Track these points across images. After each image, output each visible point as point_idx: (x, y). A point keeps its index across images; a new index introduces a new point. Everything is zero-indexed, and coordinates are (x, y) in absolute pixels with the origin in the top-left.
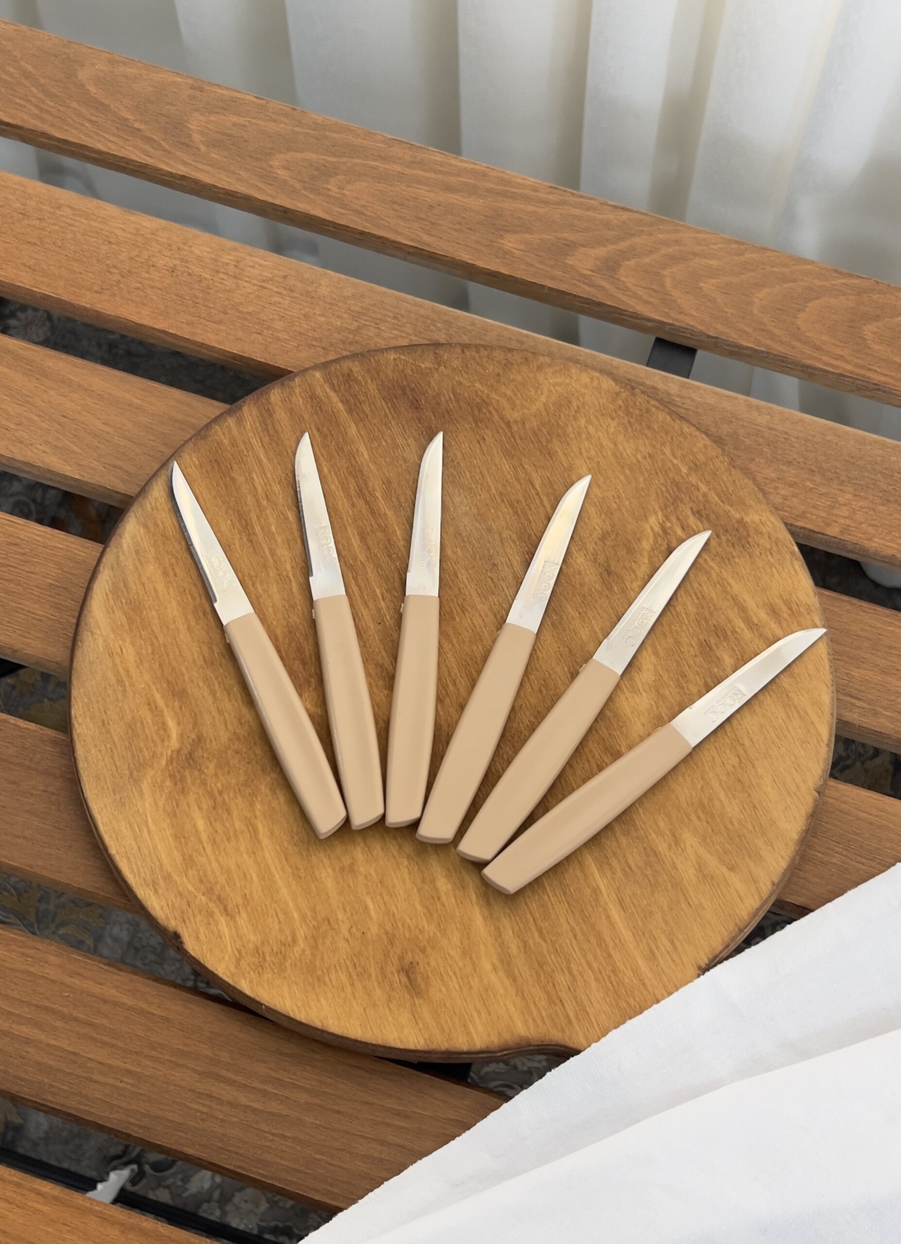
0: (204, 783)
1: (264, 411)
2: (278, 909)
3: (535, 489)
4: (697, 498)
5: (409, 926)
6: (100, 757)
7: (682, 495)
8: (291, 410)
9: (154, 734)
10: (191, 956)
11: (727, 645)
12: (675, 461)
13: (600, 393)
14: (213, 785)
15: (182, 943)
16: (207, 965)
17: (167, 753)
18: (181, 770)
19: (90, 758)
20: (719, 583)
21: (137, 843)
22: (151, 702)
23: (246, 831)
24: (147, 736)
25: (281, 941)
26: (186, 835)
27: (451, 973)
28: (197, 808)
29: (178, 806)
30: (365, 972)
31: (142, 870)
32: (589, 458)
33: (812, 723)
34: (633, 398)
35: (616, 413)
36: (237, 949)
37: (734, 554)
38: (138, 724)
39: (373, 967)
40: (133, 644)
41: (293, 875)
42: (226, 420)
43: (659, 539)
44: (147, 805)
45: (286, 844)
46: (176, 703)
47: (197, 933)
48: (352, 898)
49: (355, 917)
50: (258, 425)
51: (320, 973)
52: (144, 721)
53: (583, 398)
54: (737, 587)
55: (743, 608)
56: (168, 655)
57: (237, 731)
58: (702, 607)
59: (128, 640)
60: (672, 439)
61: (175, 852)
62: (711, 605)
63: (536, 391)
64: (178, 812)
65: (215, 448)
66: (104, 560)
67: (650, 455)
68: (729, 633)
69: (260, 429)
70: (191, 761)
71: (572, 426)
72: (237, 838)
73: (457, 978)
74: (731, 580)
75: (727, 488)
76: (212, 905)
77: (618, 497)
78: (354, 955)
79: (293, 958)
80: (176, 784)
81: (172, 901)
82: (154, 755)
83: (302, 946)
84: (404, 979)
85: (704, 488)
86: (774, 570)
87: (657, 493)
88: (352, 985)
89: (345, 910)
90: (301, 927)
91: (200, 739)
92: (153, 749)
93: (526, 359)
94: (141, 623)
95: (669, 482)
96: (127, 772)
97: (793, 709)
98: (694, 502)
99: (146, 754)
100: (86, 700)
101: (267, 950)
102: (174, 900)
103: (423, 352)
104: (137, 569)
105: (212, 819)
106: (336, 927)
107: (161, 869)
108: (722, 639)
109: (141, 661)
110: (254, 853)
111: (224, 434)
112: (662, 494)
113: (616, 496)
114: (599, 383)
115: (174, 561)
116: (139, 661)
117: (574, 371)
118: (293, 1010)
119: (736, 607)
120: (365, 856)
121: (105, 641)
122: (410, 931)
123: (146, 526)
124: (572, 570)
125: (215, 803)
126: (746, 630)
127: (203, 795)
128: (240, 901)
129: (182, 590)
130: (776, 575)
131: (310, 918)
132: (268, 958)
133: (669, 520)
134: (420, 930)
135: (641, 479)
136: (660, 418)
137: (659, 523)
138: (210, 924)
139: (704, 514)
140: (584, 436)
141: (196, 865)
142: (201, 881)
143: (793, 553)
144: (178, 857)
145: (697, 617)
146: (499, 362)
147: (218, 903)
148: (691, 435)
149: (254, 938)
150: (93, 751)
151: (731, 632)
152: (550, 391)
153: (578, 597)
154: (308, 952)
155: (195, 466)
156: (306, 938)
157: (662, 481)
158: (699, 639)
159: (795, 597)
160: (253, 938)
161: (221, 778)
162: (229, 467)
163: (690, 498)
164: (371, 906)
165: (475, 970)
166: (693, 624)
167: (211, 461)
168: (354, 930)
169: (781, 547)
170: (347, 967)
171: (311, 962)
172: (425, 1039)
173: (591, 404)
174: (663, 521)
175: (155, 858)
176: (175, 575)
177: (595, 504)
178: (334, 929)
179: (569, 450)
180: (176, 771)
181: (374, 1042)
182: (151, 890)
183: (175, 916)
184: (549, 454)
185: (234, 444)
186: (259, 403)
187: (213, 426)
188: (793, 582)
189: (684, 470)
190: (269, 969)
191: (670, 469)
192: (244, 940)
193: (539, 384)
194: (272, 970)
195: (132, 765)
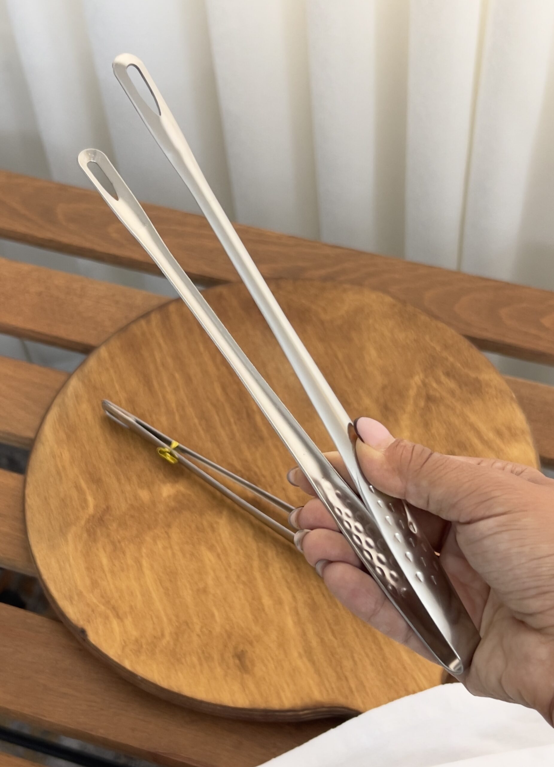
0: (108, 536)
1: (165, 316)
2: (153, 615)
4: (447, 365)
5: (242, 628)
6: (42, 519)
7: (436, 363)
9: (78, 505)
10: (92, 643)
12: (432, 344)
13: (382, 305)
14: (115, 537)
15: (86, 636)
16: (103, 651)
17: (86, 517)
18: (94, 527)
19: (35, 520)
21: (61, 572)
22: (78, 486)
23: (135, 565)
24: (73, 506)
25: (153, 635)
26: (95, 567)
27: (269, 658)
28: (103, 551)
29: (90, 550)
30: (210, 657)
31: (63, 589)
32: (374, 342)
34: (405, 308)
35: (393, 316)
36: (123, 640)
37: (471, 398)
38: (68, 499)
39: (216, 653)
40: (69, 450)
41: (165, 593)
42: (140, 322)
43: (421, 389)
44: (70, 549)
45: (161, 574)
46: (95, 487)
47: (97, 630)
48: (204, 608)
49: (205, 621)
51: (179, 656)
52: (73, 498)
53: (371, 308)
54: (473, 418)
55: (477, 430)
56: (91, 458)
58: (450, 431)
59: (66, 449)
60: (430, 331)
61: (86, 578)
62: (456, 429)
63: (341, 304)
64: (90, 554)
65: (132, 337)
66: (55, 402)
67: (415, 340)
68: (467, 446)
69: (161, 326)
70: (101, 522)
71: (364, 324)
72: (128, 569)
73: (273, 661)
74: (469, 414)
75: (467, 360)
76: (109, 612)
77: (394, 365)
78: (203, 645)
79: (161, 646)
80: (90, 536)
82: (77, 518)
83: (168, 639)
84: (237, 661)
85: (451, 359)
86: (498, 408)
87: (419, 363)
88: (201, 664)
89: (199, 616)
90: (168, 627)
91: (108, 508)
92: (77, 514)
94: (75, 438)
95: (427, 356)
96: (58, 528)
98: (444, 367)
99: (72, 517)
100: (36, 484)
101: (144, 641)
102: (83, 608)
104: (76, 407)
105: (112, 558)
107: (76, 589)
110: (139, 579)
111: (138, 329)
112: (423, 363)
114: (382, 299)
116: (72, 461)
117: (366, 292)
118: (159, 680)
119: (472, 430)
121: (51, 449)
122: (243, 631)
123: (83, 382)
125: (115, 547)
126: (479, 444)
127: (108, 543)
128: (127, 609)
130: (500, 411)
131: (174, 621)
132: (144, 646)
133: (427, 378)
134: (249, 630)
135: (409, 354)
136: (422, 319)
137: (421, 380)
138: (106, 624)
139: (451, 374)
140: (371, 329)
141: (100, 586)
142: (102, 597)
144: (88, 581)
145: (446, 436)
146: (317, 288)
147: (113, 610)
148: (442, 328)
150: (37, 516)
152: (350, 304)
154: (172, 643)
156: (171, 634)
157: (423, 355)
159: (513, 424)
160: (134, 633)
161: (120, 532)
162: (140, 348)
163: (442, 365)
164: (216, 614)
165: (286, 657)
167: (128, 345)
168: (204, 630)
169: (503, 395)
170: (198, 653)
171: (173, 649)
172: (250, 701)
173: (377, 312)
174: (424, 379)
175: (72, 582)
177: (378, 369)
178: (190, 628)
179: (362, 338)
180: (91, 528)
181: (213, 702)
182: (68, 602)
183: (83, 618)
184: (348, 339)
185: (144, 334)
186: (162, 312)
188: (511, 415)
189: (438, 349)
190: (144, 653)
191: (428, 348)
192: (129, 634)
193: (343, 300)
195: (62, 524)
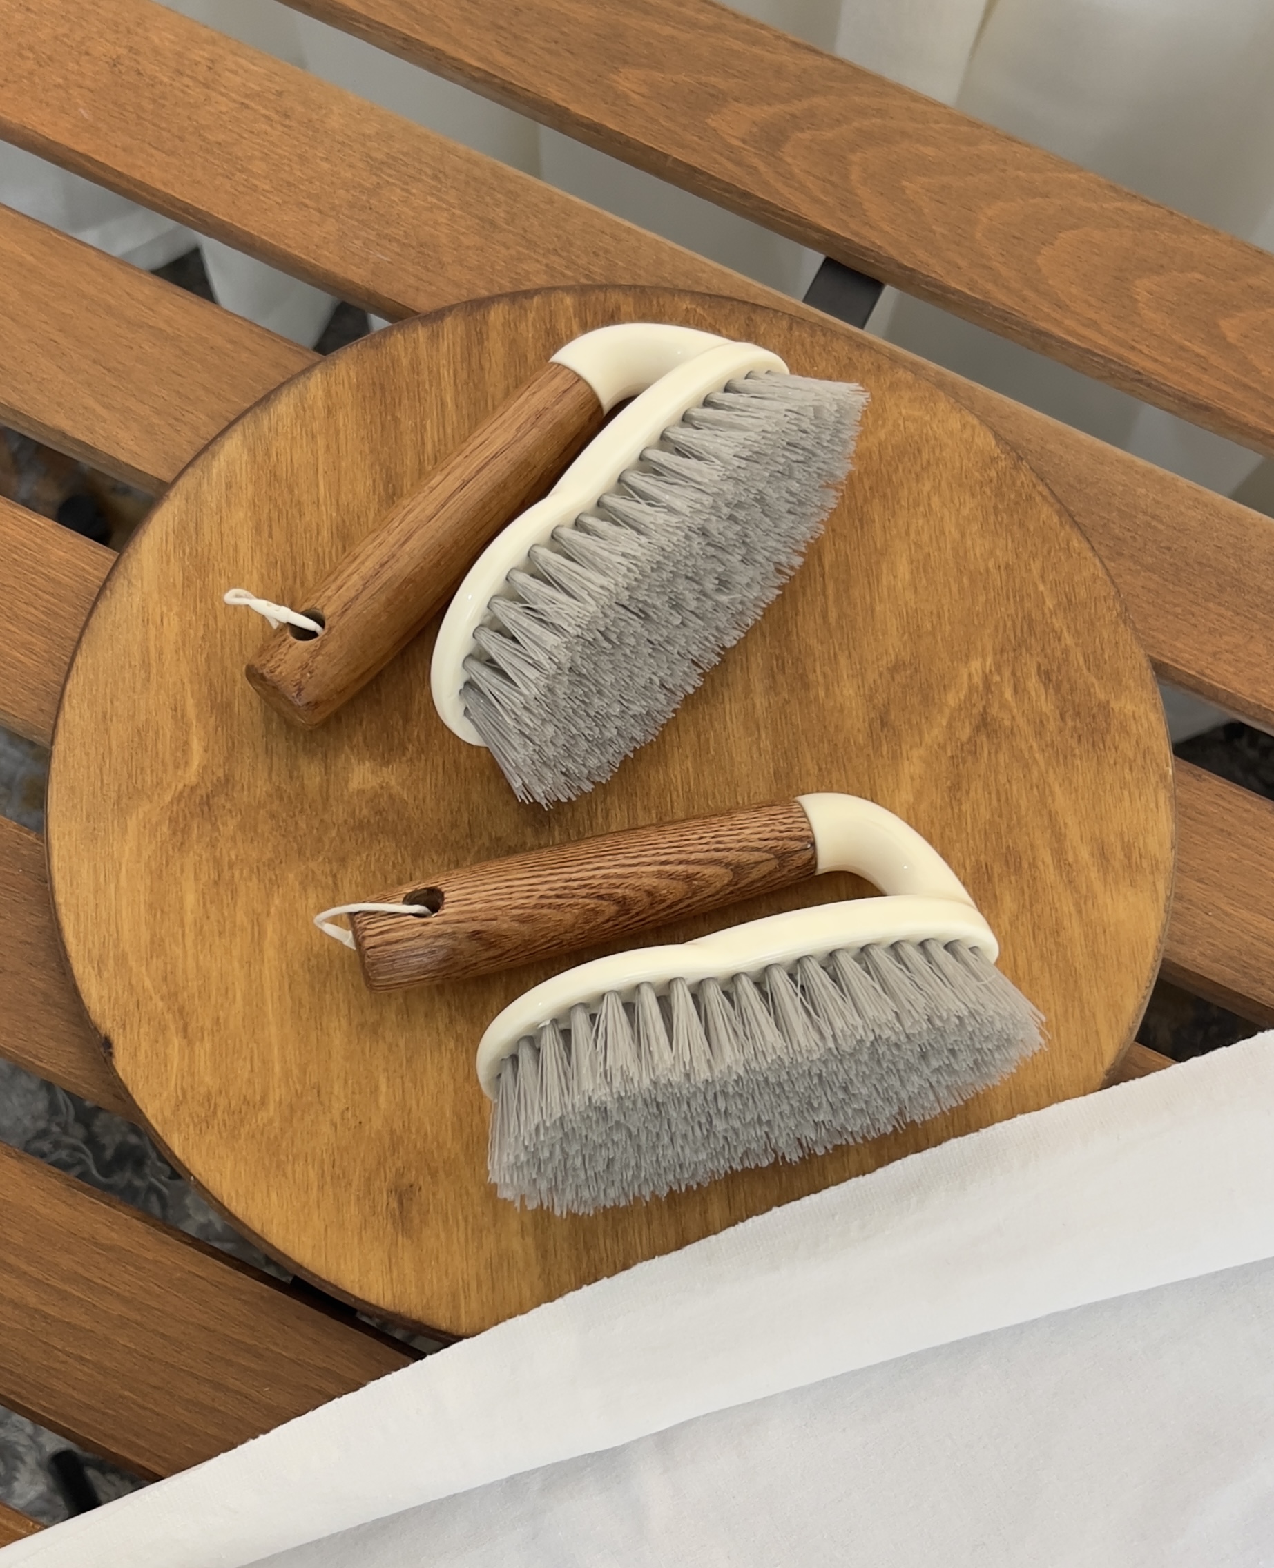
0: (213, 845)
1: (473, 332)
2: (256, 1051)
3: (821, 565)
4: (1053, 652)
5: (426, 1134)
6: (85, 763)
7: (1033, 640)
8: (513, 342)
9: (168, 754)
10: (118, 1075)
11: (1017, 881)
12: (1041, 587)
13: (968, 452)
14: (224, 851)
15: (111, 1054)
16: (134, 1097)
17: (176, 786)
18: (188, 815)
19: (70, 760)
20: (1037, 787)
21: (95, 898)
22: (179, 709)
23: (249, 930)
24: (157, 753)
25: (245, 1097)
26: (166, 909)
27: (460, 1218)
28: (192, 876)
29: (167, 865)
30: (344, 1177)
31: (90, 938)
32: (915, 543)
33: (1097, 1032)
34: (1014, 473)
35: (981, 487)
36: (183, 1089)
37: (1077, 752)
38: (151, 734)
39: (357, 1173)
40: (180, 615)
41: (292, 1012)
42: (415, 330)
43: (976, 695)
44: (127, 849)
45: (296, 966)
46: (214, 718)
47: (136, 1048)
48: (361, 1069)
49: (357, 1097)
50: (458, 349)
51: (283, 1158)
52: (161, 732)
53: (941, 451)
54: (1061, 800)
55: (1060, 834)
56: (222, 648)
57: (283, 786)
58: (1000, 816)
59: (176, 609)
60: (1049, 552)
61: (143, 927)
62: (1015, 817)
63: (876, 421)
64: (164, 873)
65: (387, 366)
66: (180, 483)
67: (1007, 566)
68: (1025, 865)
69: (459, 357)
70: (206, 809)
71: (910, 489)
72: (233, 934)
73: (466, 1228)
74: (1057, 789)
75: (1103, 649)
76: (169, 1016)
77: (939, 617)
78: (338, 1149)
79: (254, 1126)
80: (174, 834)
81: (117, 993)
82: (159, 783)
83: (272, 1113)
84: (394, 1204)
85: (1068, 640)
86: (1126, 793)
87: (996, 628)
88: (321, 1188)
89: (346, 1082)
90: (279, 1087)
91: (227, 781)
92: (160, 775)
93: (879, 367)
94: (201, 590)
95: (1020, 615)
96: (114, 795)
97: (1076, 1004)
98: (1046, 656)
99: (148, 779)
100: (92, 677)
101: (222, 1102)
102: (120, 992)
103: (732, 311)
104: (221, 511)
105: (207, 897)
106: (327, 1103)
107: (116, 946)
108: (1012, 870)
109: (184, 644)
110: (249, 963)
111: (406, 348)
112: (1005, 631)
113: (935, 612)
114: (973, 436)
115: (274, 515)
116: (180, 643)
117: (942, 405)
118: (229, 1194)
119: (1049, 831)
120: (400, 1017)
121: (144, 600)
122: (425, 1140)
123: (252, 451)
124: (832, 704)
125: (219, 876)
126: (1051, 868)
127: (207, 860)
128: (208, 1024)
129: (272, 559)
130: (1126, 803)
131: (295, 1079)
132: (219, 1114)
133: (999, 671)
134: (438, 1143)
135: (982, 599)
136: (1043, 516)
137: (983, 672)
138: (157, 1042)
139: (1054, 679)
140: (922, 509)
141: (166, 955)
142: (165, 979)
143: (1163, 777)
144: (145, 936)
145: (987, 827)
146: (837, 360)
147: (177, 1014)
148: (1079, 554)
149: (209, 1080)
150: (77, 751)
151: (1029, 864)
152: (896, 425)
153: (826, 745)
154: (276, 1124)
155: (349, 383)
156: (280, 1103)
157: (1012, 611)
158: (977, 861)
159: (1142, 842)
160: (207, 1079)
161: (239, 844)
162: (397, 400)
163: (1043, 649)
164: (383, 1088)
165: (495, 1225)
166: (977, 837)
167: (374, 384)
168: (349, 1114)
169: (1148, 762)
170: (322, 1161)
171: (276, 1137)
172: (394, 1296)
173: (949, 464)
174: (990, 671)
175: (113, 928)
176: (270, 536)
177: (901, 615)
178: (322, 1103)
179: (892, 520)
180: (181, 814)
181: (324, 1276)
182: (93, 968)
183: (114, 1015)
184: (861, 520)
185: (415, 368)
186: (471, 318)
187: (395, 332)
188: (1146, 819)
189: (1050, 604)
190: (216, 1127)
191: (1029, 595)
192: (197, 1078)
193: (884, 409)
194: (220, 1133)
195: (124, 787)
